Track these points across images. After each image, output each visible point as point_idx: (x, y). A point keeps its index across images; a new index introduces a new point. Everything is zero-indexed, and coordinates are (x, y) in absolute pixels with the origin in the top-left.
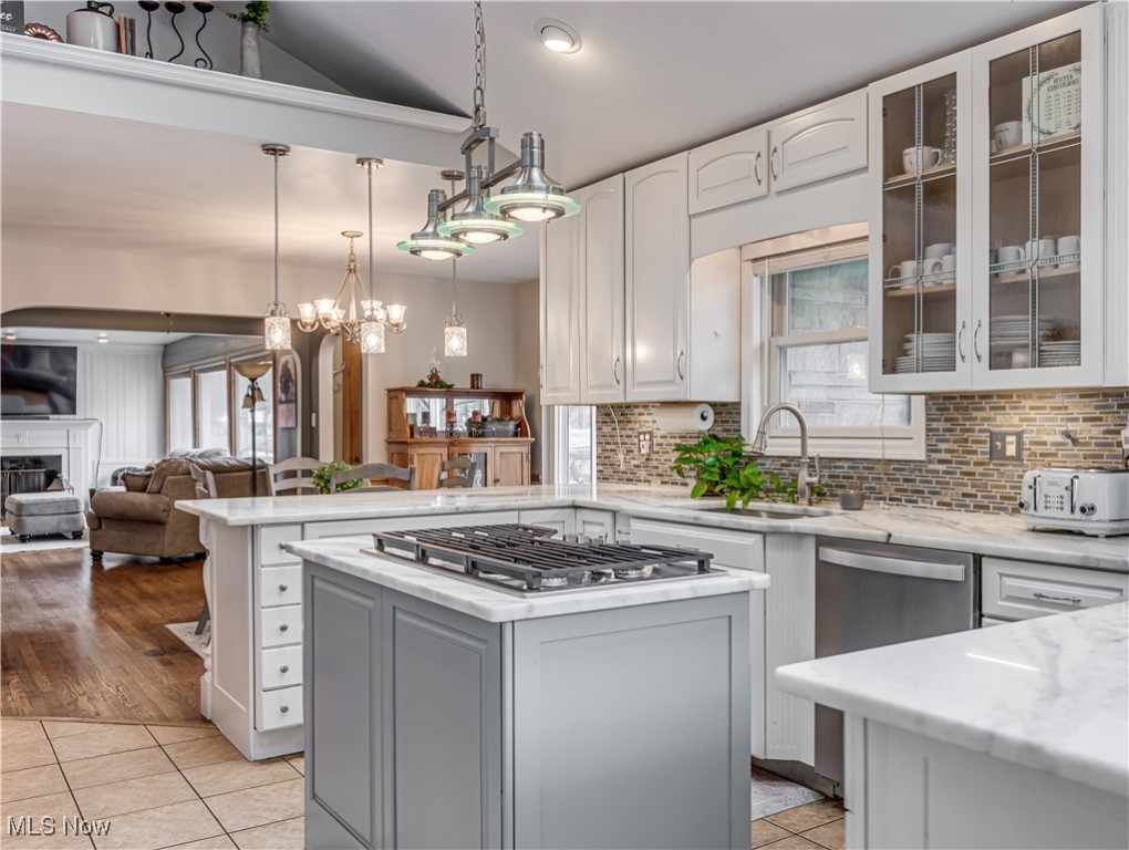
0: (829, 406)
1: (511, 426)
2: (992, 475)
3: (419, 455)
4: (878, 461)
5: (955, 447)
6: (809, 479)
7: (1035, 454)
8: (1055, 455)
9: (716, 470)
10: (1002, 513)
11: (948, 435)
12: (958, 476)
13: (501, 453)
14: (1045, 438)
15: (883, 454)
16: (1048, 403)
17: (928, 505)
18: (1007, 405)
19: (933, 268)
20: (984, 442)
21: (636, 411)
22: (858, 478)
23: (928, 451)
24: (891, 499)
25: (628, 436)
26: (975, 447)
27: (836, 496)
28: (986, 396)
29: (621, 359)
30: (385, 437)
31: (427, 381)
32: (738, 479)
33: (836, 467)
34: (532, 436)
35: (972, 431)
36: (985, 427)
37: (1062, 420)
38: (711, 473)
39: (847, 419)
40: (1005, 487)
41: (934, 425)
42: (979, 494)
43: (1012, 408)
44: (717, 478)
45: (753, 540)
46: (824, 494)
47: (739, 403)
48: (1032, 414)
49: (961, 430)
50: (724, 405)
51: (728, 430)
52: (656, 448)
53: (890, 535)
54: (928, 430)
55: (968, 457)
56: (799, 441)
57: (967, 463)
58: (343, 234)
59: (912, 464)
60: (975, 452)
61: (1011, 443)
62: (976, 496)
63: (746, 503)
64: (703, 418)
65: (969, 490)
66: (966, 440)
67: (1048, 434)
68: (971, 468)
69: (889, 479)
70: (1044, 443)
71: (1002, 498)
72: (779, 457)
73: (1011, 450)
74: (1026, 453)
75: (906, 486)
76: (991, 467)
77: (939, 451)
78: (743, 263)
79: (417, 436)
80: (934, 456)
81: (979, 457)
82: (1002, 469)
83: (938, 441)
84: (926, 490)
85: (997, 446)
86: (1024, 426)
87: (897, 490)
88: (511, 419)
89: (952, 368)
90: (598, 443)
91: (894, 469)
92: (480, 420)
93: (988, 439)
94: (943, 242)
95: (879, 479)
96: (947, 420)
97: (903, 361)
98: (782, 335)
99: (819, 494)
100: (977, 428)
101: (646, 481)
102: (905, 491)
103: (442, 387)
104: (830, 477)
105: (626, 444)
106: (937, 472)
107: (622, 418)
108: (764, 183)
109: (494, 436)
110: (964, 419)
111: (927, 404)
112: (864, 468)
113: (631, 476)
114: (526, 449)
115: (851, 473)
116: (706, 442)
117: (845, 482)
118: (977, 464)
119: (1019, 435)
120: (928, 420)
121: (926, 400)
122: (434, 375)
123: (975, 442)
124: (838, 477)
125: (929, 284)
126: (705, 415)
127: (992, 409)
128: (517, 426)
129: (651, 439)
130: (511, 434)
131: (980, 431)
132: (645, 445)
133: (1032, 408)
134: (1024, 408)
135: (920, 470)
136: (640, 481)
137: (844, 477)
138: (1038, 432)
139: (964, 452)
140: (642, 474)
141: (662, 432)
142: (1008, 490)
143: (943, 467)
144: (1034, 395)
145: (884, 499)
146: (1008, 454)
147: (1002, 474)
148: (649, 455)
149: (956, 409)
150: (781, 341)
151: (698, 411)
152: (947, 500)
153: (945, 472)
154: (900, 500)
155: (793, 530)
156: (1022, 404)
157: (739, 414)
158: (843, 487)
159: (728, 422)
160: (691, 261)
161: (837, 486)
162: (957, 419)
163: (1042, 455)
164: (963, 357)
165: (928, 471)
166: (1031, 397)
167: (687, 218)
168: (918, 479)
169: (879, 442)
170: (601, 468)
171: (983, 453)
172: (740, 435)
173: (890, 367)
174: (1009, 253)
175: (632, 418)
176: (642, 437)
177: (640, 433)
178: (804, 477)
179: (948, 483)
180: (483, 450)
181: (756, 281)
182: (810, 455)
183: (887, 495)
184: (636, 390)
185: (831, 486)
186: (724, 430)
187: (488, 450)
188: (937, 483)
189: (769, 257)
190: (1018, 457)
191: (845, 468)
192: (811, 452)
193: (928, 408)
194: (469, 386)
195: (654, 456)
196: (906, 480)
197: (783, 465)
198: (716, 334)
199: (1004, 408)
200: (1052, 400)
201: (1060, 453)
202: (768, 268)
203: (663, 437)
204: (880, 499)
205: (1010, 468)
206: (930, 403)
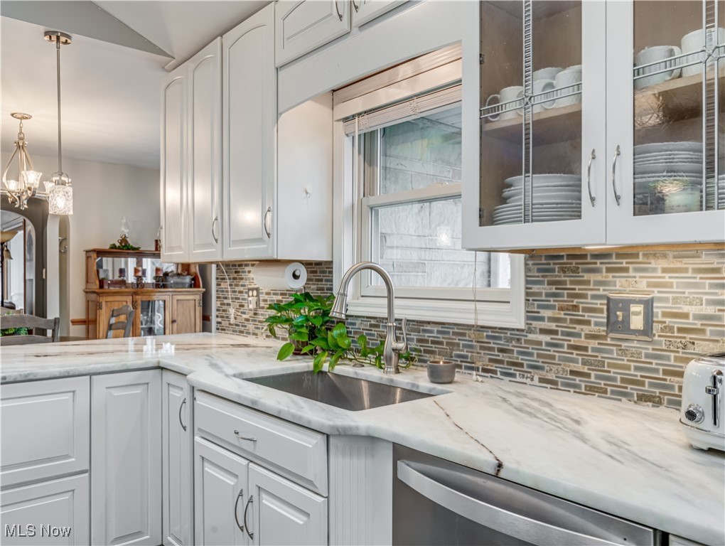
0: (420, 266)
1: (188, 280)
2: (611, 352)
3: (106, 302)
4: (469, 327)
5: (562, 315)
6: (395, 345)
7: (671, 329)
8: (702, 331)
9: (304, 330)
10: (624, 399)
11: (552, 301)
12: (565, 350)
13: (178, 300)
14: (685, 309)
15: (476, 319)
16: (691, 264)
17: (528, 381)
18: (631, 266)
19: (544, 88)
20: (601, 311)
21: (247, 269)
22: (448, 344)
23: (528, 318)
24: (485, 370)
25: (241, 292)
26: (587, 316)
27: (425, 361)
28: (628, 252)
29: (219, 219)
30: (84, 287)
31: (118, 244)
32: (326, 340)
33: (425, 331)
34: (203, 287)
35: (584, 296)
36: (601, 292)
37: (711, 286)
38: (300, 333)
39: (436, 280)
40: (628, 368)
41: (535, 288)
42: (593, 373)
43: (637, 270)
44: (306, 339)
45: (314, 441)
46: (413, 359)
47: (332, 262)
48: (667, 278)
49: (569, 295)
50: (319, 264)
51: (321, 289)
52: (262, 304)
53: (500, 466)
54: (527, 294)
55: (578, 327)
56: (385, 301)
57: (578, 335)
58: (12, 115)
59: (509, 332)
60: (588, 323)
61: (637, 314)
62: (588, 375)
63: (332, 366)
64: (295, 277)
65: (579, 367)
66: (575, 308)
67: (691, 304)
68: (582, 341)
69: (482, 348)
70: (686, 316)
71: (623, 380)
72: (367, 317)
73: (637, 322)
74: (657, 327)
75: (501, 356)
76: (609, 341)
77: (542, 319)
78: (335, 123)
79: (106, 287)
80: (535, 324)
81: (592, 329)
82: (624, 344)
83: (539, 306)
84: (525, 363)
85: (617, 316)
86: (656, 293)
87: (491, 360)
88: (188, 274)
89: (577, 215)
90: (218, 297)
91: (488, 337)
92: (162, 275)
93: (605, 307)
94: (552, 66)
95: (471, 347)
96: (550, 283)
97: (504, 210)
98: (373, 195)
99: (407, 359)
100: (590, 293)
101: (254, 334)
102: (501, 362)
103: (128, 249)
104: (419, 341)
105: (238, 299)
106: (540, 343)
107: (235, 275)
108: (345, 18)
109: (171, 288)
110: (572, 282)
111: (526, 264)
112: (454, 333)
113: (242, 329)
114: (198, 297)
115: (441, 338)
116: (297, 301)
117: (434, 347)
118: (591, 337)
119: (648, 305)
120: (527, 282)
121: (526, 260)
122: (124, 240)
123: (586, 310)
124: (427, 341)
125: (542, 108)
126: (297, 273)
127: (608, 270)
128: (193, 279)
129: (258, 296)
130: (187, 285)
131: (594, 297)
132: (253, 300)
133: (665, 270)
134: (655, 270)
135: (518, 340)
136: (249, 333)
137: (433, 342)
138: (675, 300)
139: (572, 321)
140: (251, 327)
141: (266, 290)
142: (632, 372)
143: (546, 338)
144: (671, 254)
145: (477, 369)
146: (632, 327)
147: (623, 352)
148: (256, 310)
149: (563, 270)
150: (372, 201)
151: (289, 270)
152: (551, 376)
153: (548, 344)
154: (494, 372)
155: (363, 432)
156: (653, 265)
157: (331, 272)
158: (432, 352)
159: (321, 280)
160: (278, 115)
161: (426, 351)
162: (564, 283)
163: (680, 330)
164: (593, 199)
165: (527, 342)
166: (665, 256)
167: (274, 71)
168: (516, 349)
169: (471, 306)
170: (219, 320)
171: (597, 324)
172: (332, 293)
173: (487, 217)
174: (656, 54)
175: (243, 275)
176: (250, 293)
177: (249, 289)
178: (391, 343)
179: (553, 357)
180: (164, 298)
181: (348, 141)
182: (396, 316)
183: (479, 365)
184: (232, 248)
185: (420, 351)
186: (319, 289)
187: (167, 298)
188: (539, 356)
189: (359, 114)
190: (647, 331)
191: (435, 331)
192: (398, 313)
193: (527, 269)
194: (154, 249)
195: (260, 311)
196: (501, 350)
197: (372, 326)
198: (307, 193)
199: (626, 270)
200: (697, 260)
201: (708, 329)
202: (359, 126)
203: (268, 294)
204: (472, 368)
205: (635, 344)
206: (530, 262)
